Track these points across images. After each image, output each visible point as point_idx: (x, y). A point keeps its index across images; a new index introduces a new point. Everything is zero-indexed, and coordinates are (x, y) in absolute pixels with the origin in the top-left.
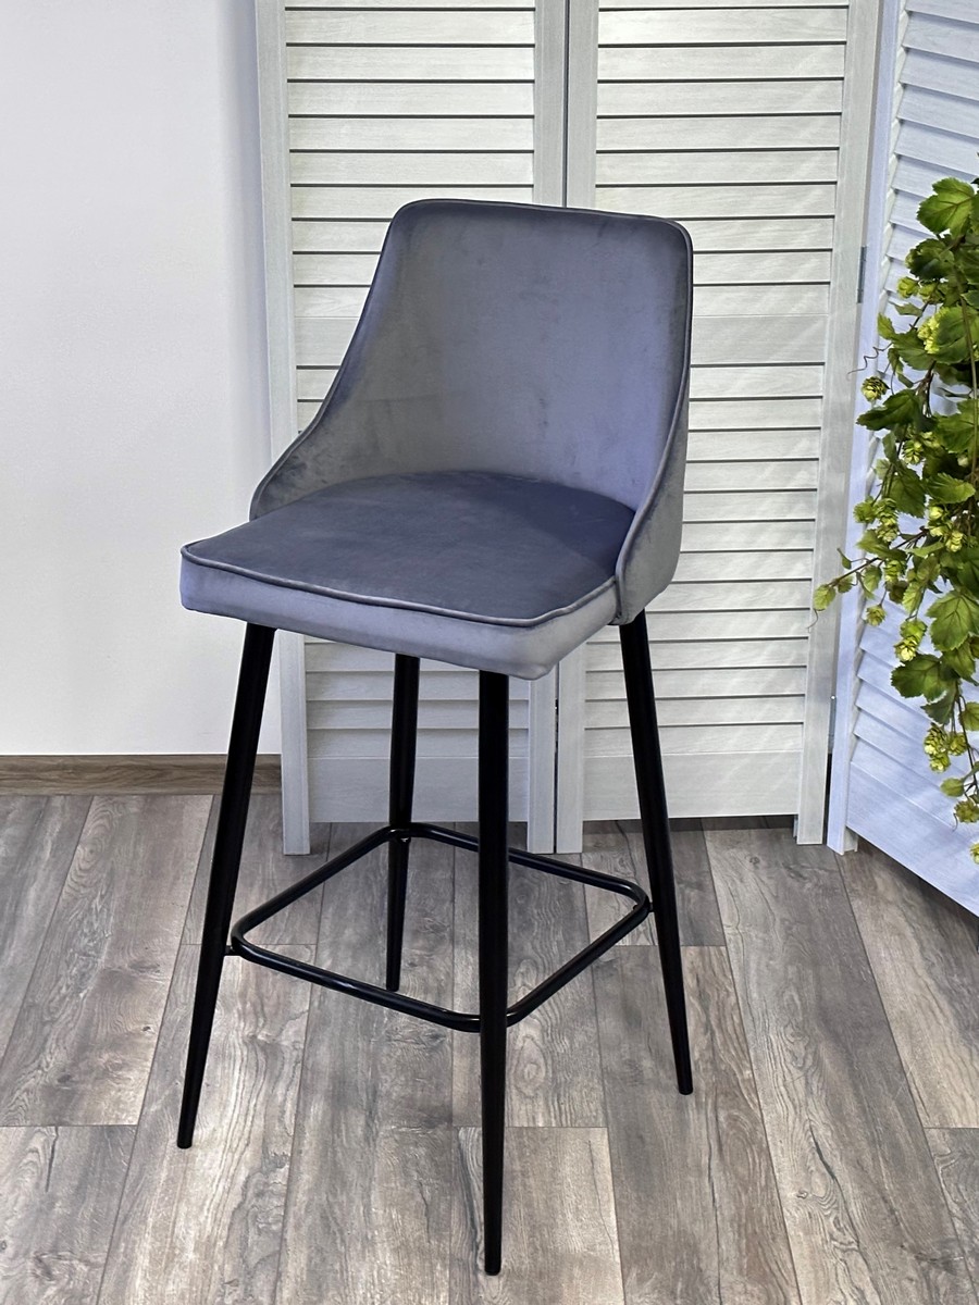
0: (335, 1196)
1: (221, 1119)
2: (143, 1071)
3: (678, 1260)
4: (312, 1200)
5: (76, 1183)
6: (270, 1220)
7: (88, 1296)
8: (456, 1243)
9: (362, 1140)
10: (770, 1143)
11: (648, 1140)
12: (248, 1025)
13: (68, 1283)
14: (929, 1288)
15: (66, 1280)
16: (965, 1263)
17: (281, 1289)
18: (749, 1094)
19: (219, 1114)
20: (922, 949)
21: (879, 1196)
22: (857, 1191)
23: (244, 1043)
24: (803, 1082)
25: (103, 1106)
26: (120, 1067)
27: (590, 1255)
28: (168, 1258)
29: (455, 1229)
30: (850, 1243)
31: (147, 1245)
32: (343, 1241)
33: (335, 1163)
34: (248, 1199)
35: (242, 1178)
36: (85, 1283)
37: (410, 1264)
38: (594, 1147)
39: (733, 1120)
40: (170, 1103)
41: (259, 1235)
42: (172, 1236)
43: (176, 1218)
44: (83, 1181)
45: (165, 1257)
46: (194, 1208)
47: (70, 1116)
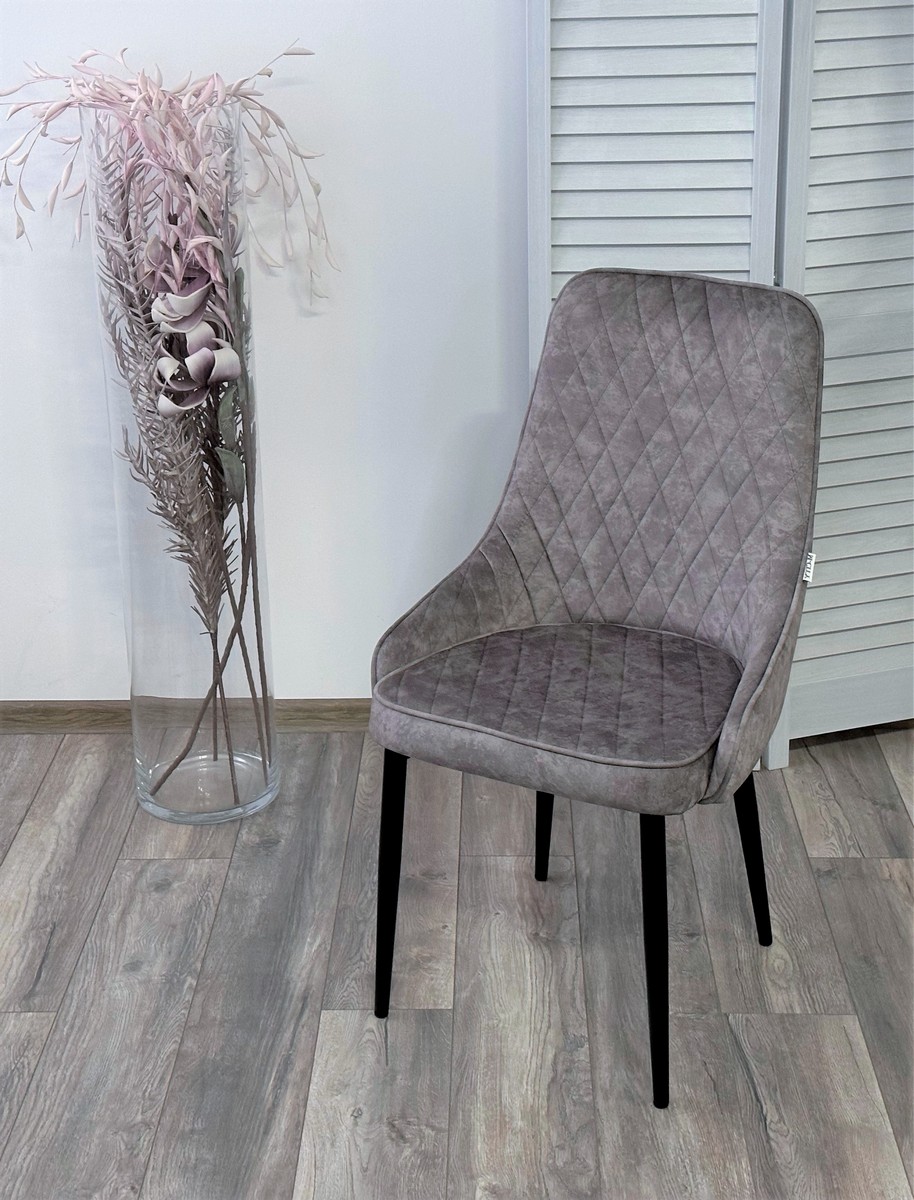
1: (522, 1006)
2: (449, 963)
4: (613, 1076)
5: (410, 1059)
6: (581, 1092)
7: (438, 1157)
8: (746, 1115)
11: (895, 1025)
12: (529, 925)
13: (420, 1145)
15: (418, 1143)
17: (602, 1153)
19: (520, 1001)
23: (530, 939)
25: (422, 993)
26: (429, 960)
27: (865, 1126)
28: (501, 1123)
29: (742, 1103)
31: (479, 1115)
32: (648, 1112)
33: (628, 1045)
34: (559, 1072)
35: (550, 1056)
36: (435, 1145)
37: (709, 1133)
38: (849, 1031)
40: (478, 990)
41: (575, 1105)
42: (501, 1106)
43: (500, 1090)
44: (417, 1057)
45: (498, 1124)
46: (515, 1082)
47: (395, 1001)
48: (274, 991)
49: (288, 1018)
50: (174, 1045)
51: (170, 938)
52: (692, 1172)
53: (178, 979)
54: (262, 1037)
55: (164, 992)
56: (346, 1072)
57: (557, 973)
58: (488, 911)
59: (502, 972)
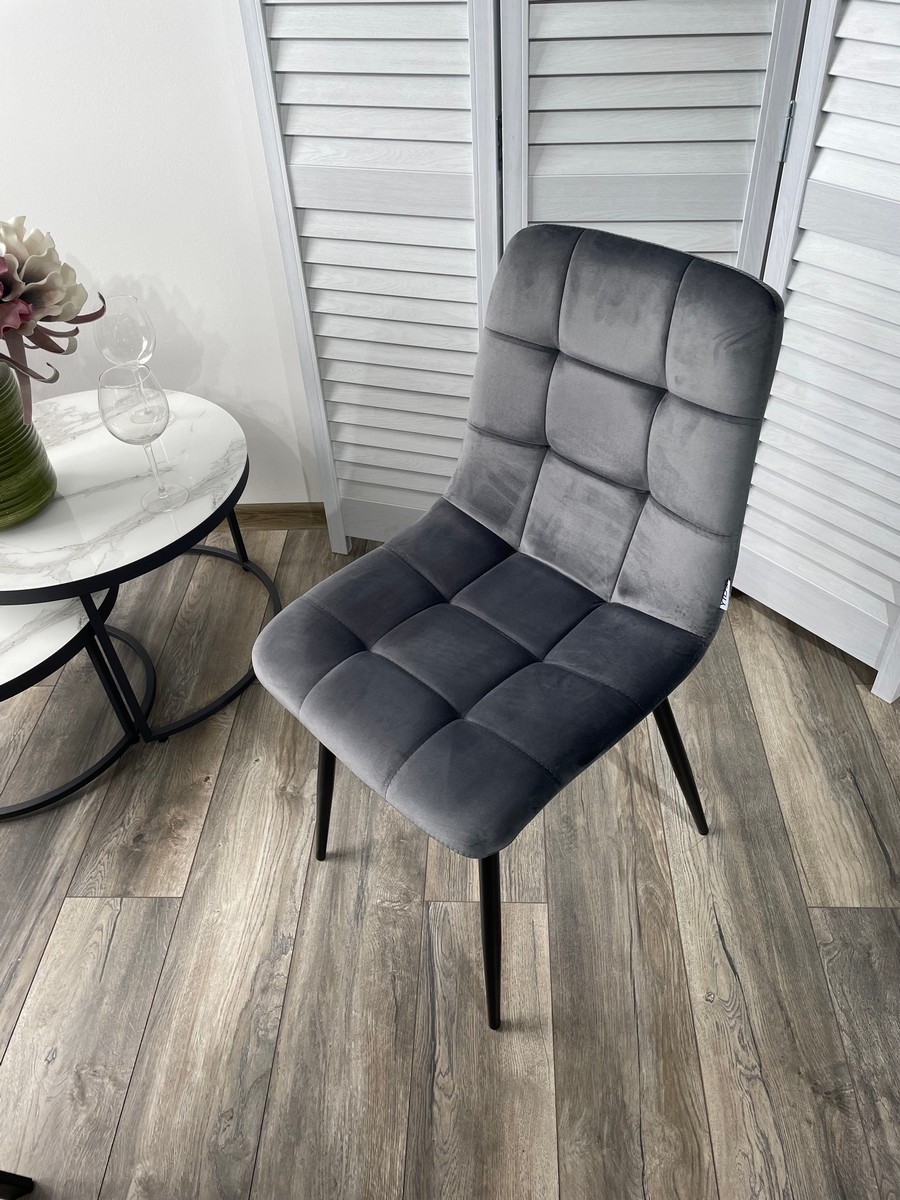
0: (323, 990)
1: (247, 891)
2: (197, 830)
3: (604, 1090)
4: (305, 998)
5: (123, 972)
6: (269, 1025)
7: (107, 1128)
8: (417, 1061)
9: (352, 918)
10: (681, 925)
11: (580, 919)
12: (281, 774)
13: (96, 1109)
14: (825, 1131)
15: (95, 1105)
16: (855, 1097)
17: (267, 1128)
18: (662, 860)
19: (246, 884)
20: (791, 684)
21: (775, 1000)
22: (756, 993)
23: (276, 795)
24: (705, 846)
25: (161, 873)
26: (181, 825)
27: (528, 1080)
28: (181, 1075)
29: (418, 1041)
30: (754, 1067)
31: (165, 1060)
32: (325, 1056)
33: (328, 951)
34: (255, 994)
35: (253, 968)
36: (109, 1111)
37: (377, 1091)
38: (536, 928)
39: (650, 892)
40: (212, 868)
41: (258, 1046)
42: (188, 1047)
43: (194, 1022)
44: (130, 969)
45: (178, 1075)
46: (211, 1008)
47: (135, 883)
48: (33, 868)
49: (34, 906)
52: (347, 1158)
56: (60, 991)
57: (289, 845)
58: (250, 757)
59: (240, 843)
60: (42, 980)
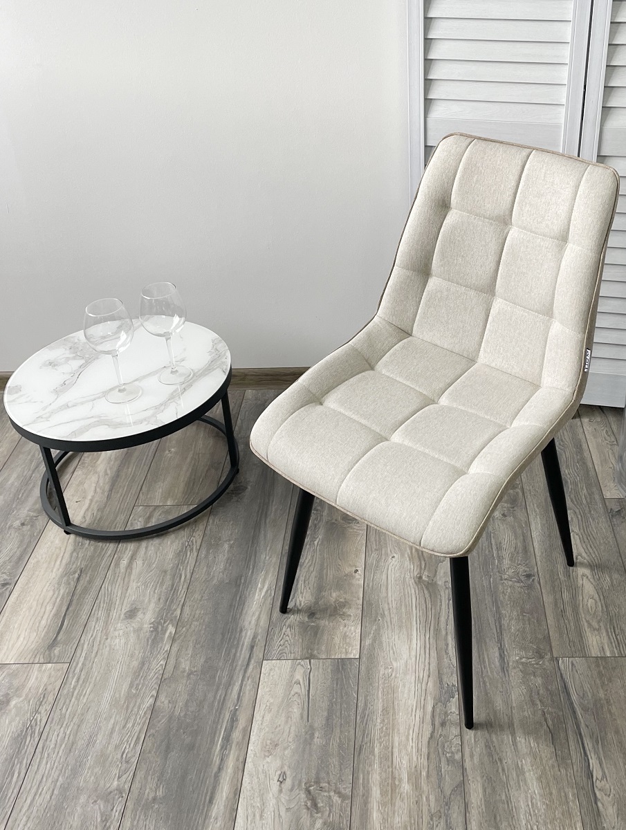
1: (409, 653)
2: (358, 609)
5: (325, 714)
6: (453, 749)
8: (577, 771)
9: (500, 670)
12: (416, 567)
13: (329, 815)
15: (328, 813)
19: (408, 648)
23: (415, 582)
25: (337, 640)
26: (344, 605)
28: (391, 787)
29: (574, 758)
31: (376, 777)
32: (503, 770)
33: (487, 694)
34: (436, 727)
35: (429, 708)
36: (340, 815)
40: (377, 638)
41: (448, 765)
42: (392, 767)
43: (392, 749)
44: (330, 712)
45: (390, 788)
46: (404, 739)
47: (317, 650)
48: (230, 638)
49: (238, 668)
50: (151, 700)
51: (162, 584)
53: (163, 627)
54: (217, 690)
55: (150, 641)
56: (277, 730)
57: (435, 618)
58: (387, 554)
59: (395, 619)
60: (260, 722)
